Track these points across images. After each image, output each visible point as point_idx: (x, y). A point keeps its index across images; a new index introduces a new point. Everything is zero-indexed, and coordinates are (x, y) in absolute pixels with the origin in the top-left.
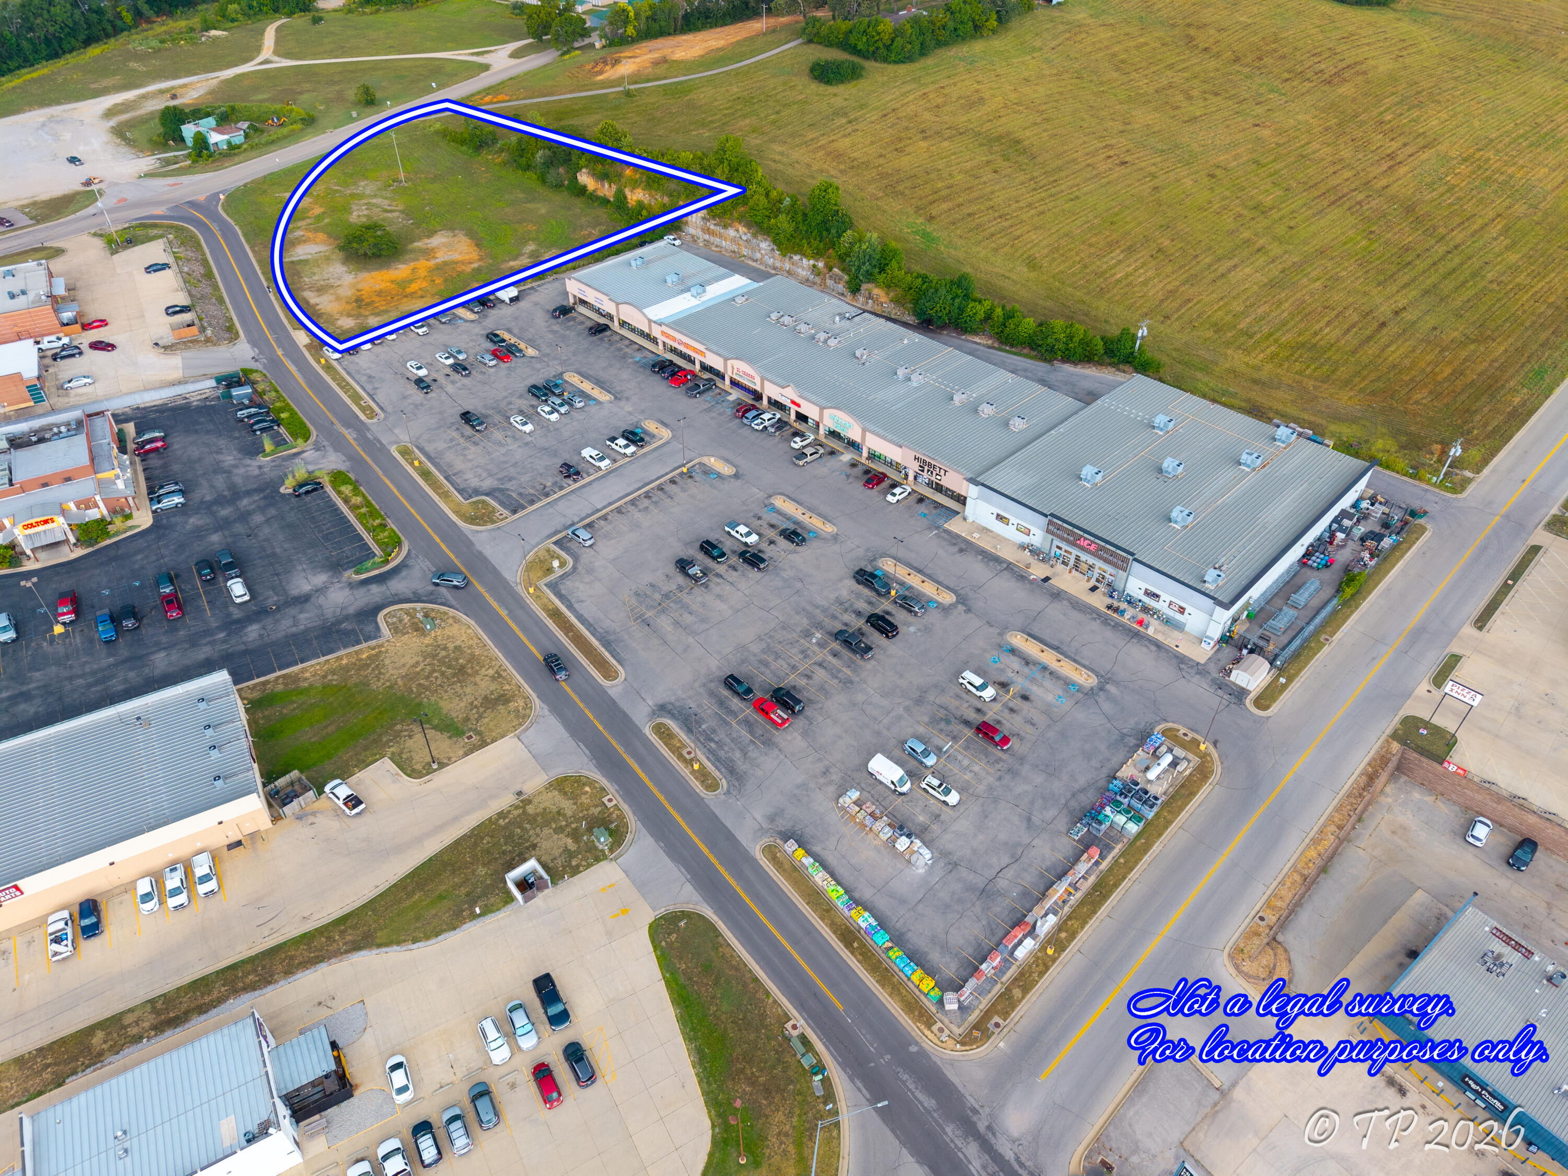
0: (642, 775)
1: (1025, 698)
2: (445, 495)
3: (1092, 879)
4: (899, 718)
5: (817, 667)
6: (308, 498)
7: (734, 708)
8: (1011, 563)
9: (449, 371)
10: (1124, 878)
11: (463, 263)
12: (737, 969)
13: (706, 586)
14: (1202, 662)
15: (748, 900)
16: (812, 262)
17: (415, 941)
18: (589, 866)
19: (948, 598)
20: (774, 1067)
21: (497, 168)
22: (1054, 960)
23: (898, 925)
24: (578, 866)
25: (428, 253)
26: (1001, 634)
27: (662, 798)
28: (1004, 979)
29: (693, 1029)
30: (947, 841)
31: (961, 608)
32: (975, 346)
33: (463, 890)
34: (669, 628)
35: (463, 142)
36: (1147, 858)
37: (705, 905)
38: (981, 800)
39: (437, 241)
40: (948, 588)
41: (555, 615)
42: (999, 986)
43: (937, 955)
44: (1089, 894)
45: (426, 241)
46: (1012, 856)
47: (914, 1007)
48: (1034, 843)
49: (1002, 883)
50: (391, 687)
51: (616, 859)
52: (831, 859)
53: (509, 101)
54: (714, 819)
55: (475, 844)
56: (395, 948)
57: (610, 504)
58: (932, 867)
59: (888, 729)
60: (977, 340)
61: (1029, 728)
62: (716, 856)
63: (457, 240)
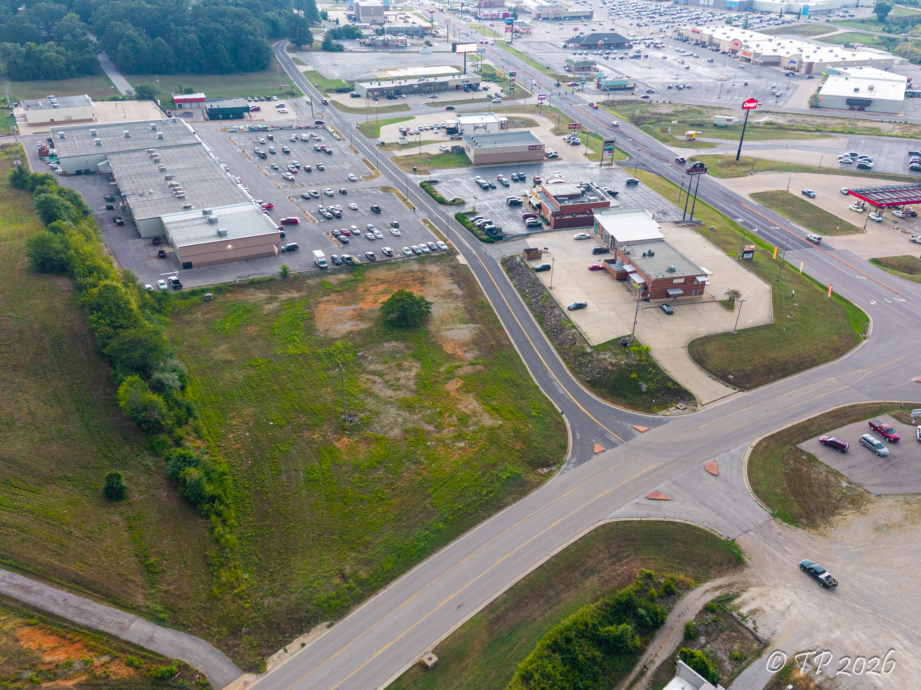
11: (335, 302)
25: (359, 316)
39: (346, 327)
45: (355, 328)
63: (327, 327)
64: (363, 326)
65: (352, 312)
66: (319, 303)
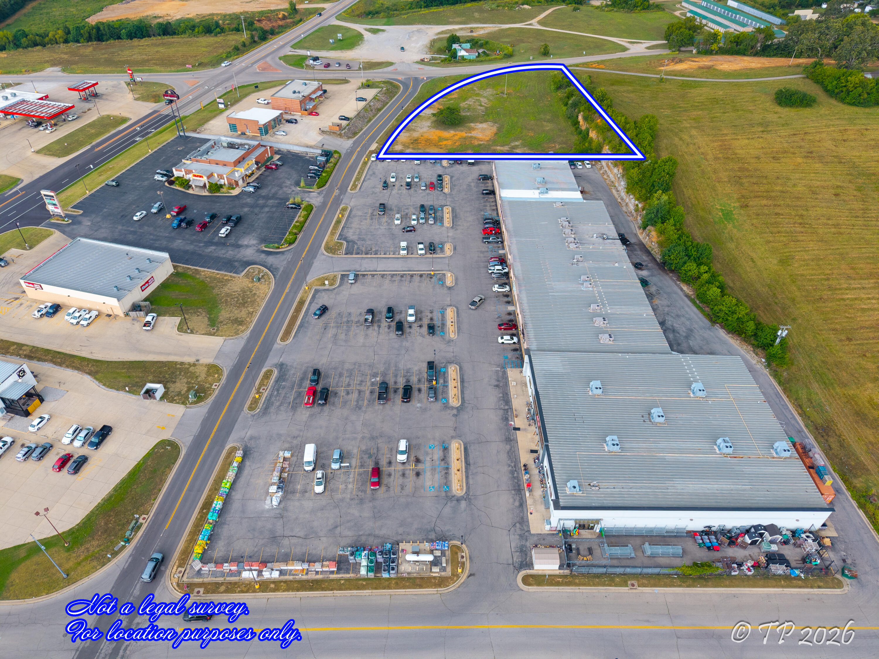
0: (238, 385)
1: (418, 474)
2: (333, 234)
3: (319, 577)
4: (355, 439)
5: (357, 392)
6: (291, 210)
7: (304, 385)
8: (511, 409)
9: (404, 184)
10: (332, 590)
11: (479, 140)
12: (161, 481)
13: (368, 327)
14: (532, 532)
15: (199, 461)
16: (637, 202)
17: (104, 385)
18: (178, 403)
19: (455, 402)
20: (119, 525)
21: (556, 101)
22: (254, 591)
23: (228, 519)
24: (175, 400)
25: (471, 130)
26: (453, 437)
27: (231, 398)
28: (228, 579)
29: (120, 487)
30: (294, 505)
31: (455, 412)
32: (679, 291)
33: (138, 380)
34: (330, 335)
36: (355, 592)
37: (186, 449)
38: (332, 501)
39: (482, 126)
40: (463, 398)
41: (302, 303)
42: (222, 579)
43: (223, 544)
44: (308, 581)
46: (306, 535)
47: (187, 553)
48: (322, 539)
49: (286, 542)
50: (218, 294)
51: (187, 408)
52: (246, 472)
54: (235, 421)
55: (160, 367)
56: (97, 383)
57: (384, 271)
58: (273, 509)
59: (343, 440)
60: (685, 288)
61: (398, 489)
62: (215, 435)
63: (491, 127)
64: (472, 124)
65: (473, 132)
66: (488, 140)
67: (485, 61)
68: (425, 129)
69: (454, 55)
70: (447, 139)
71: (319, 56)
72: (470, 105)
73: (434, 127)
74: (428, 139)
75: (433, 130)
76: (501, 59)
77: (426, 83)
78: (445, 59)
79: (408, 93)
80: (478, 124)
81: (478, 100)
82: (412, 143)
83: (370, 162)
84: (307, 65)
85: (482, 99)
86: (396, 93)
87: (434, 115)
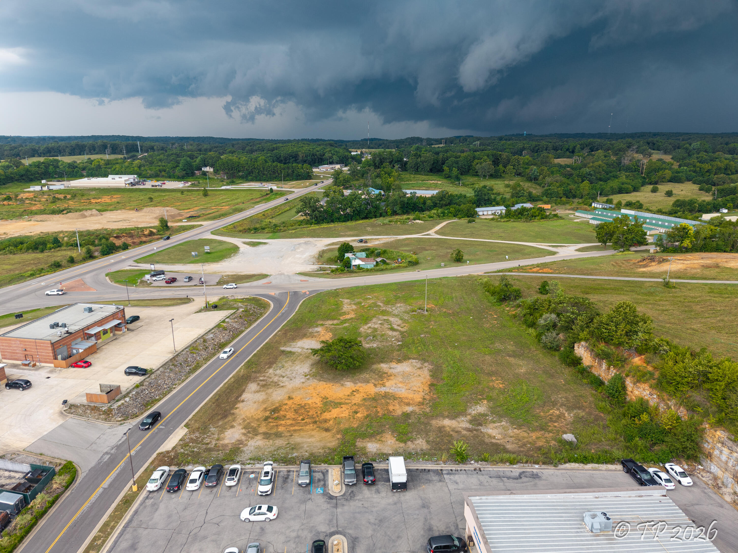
11: (401, 401)
21: (508, 318)
25: (383, 378)
35: (493, 294)
39: (402, 368)
53: (551, 273)
63: (419, 372)
64: (384, 366)
65: (387, 384)
66: (420, 404)
67: (386, 269)
68: (298, 382)
69: (347, 264)
70: (337, 404)
71: (164, 270)
72: (375, 330)
73: (314, 376)
74: (302, 407)
75: (314, 382)
76: (406, 267)
77: (309, 299)
78: (337, 269)
79: (279, 314)
80: (393, 365)
81: (387, 321)
82: (266, 419)
83: (143, 494)
84: (142, 282)
85: (392, 319)
86: (261, 314)
87: (315, 352)
